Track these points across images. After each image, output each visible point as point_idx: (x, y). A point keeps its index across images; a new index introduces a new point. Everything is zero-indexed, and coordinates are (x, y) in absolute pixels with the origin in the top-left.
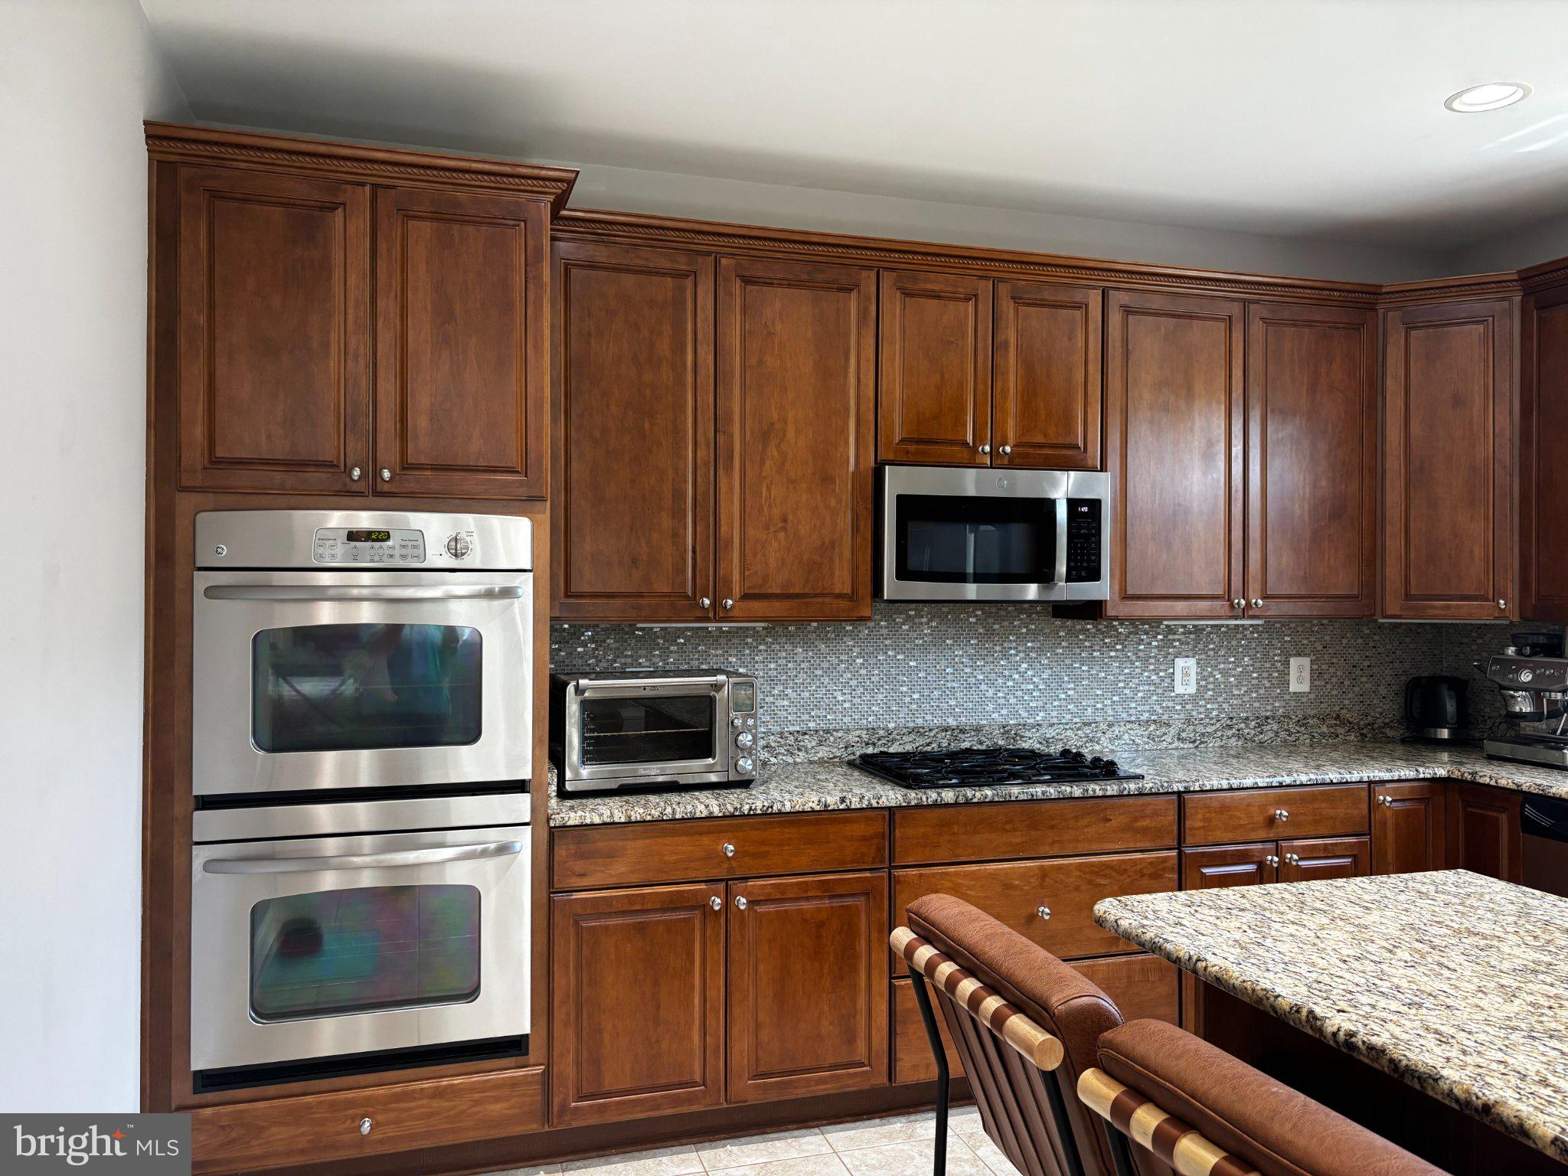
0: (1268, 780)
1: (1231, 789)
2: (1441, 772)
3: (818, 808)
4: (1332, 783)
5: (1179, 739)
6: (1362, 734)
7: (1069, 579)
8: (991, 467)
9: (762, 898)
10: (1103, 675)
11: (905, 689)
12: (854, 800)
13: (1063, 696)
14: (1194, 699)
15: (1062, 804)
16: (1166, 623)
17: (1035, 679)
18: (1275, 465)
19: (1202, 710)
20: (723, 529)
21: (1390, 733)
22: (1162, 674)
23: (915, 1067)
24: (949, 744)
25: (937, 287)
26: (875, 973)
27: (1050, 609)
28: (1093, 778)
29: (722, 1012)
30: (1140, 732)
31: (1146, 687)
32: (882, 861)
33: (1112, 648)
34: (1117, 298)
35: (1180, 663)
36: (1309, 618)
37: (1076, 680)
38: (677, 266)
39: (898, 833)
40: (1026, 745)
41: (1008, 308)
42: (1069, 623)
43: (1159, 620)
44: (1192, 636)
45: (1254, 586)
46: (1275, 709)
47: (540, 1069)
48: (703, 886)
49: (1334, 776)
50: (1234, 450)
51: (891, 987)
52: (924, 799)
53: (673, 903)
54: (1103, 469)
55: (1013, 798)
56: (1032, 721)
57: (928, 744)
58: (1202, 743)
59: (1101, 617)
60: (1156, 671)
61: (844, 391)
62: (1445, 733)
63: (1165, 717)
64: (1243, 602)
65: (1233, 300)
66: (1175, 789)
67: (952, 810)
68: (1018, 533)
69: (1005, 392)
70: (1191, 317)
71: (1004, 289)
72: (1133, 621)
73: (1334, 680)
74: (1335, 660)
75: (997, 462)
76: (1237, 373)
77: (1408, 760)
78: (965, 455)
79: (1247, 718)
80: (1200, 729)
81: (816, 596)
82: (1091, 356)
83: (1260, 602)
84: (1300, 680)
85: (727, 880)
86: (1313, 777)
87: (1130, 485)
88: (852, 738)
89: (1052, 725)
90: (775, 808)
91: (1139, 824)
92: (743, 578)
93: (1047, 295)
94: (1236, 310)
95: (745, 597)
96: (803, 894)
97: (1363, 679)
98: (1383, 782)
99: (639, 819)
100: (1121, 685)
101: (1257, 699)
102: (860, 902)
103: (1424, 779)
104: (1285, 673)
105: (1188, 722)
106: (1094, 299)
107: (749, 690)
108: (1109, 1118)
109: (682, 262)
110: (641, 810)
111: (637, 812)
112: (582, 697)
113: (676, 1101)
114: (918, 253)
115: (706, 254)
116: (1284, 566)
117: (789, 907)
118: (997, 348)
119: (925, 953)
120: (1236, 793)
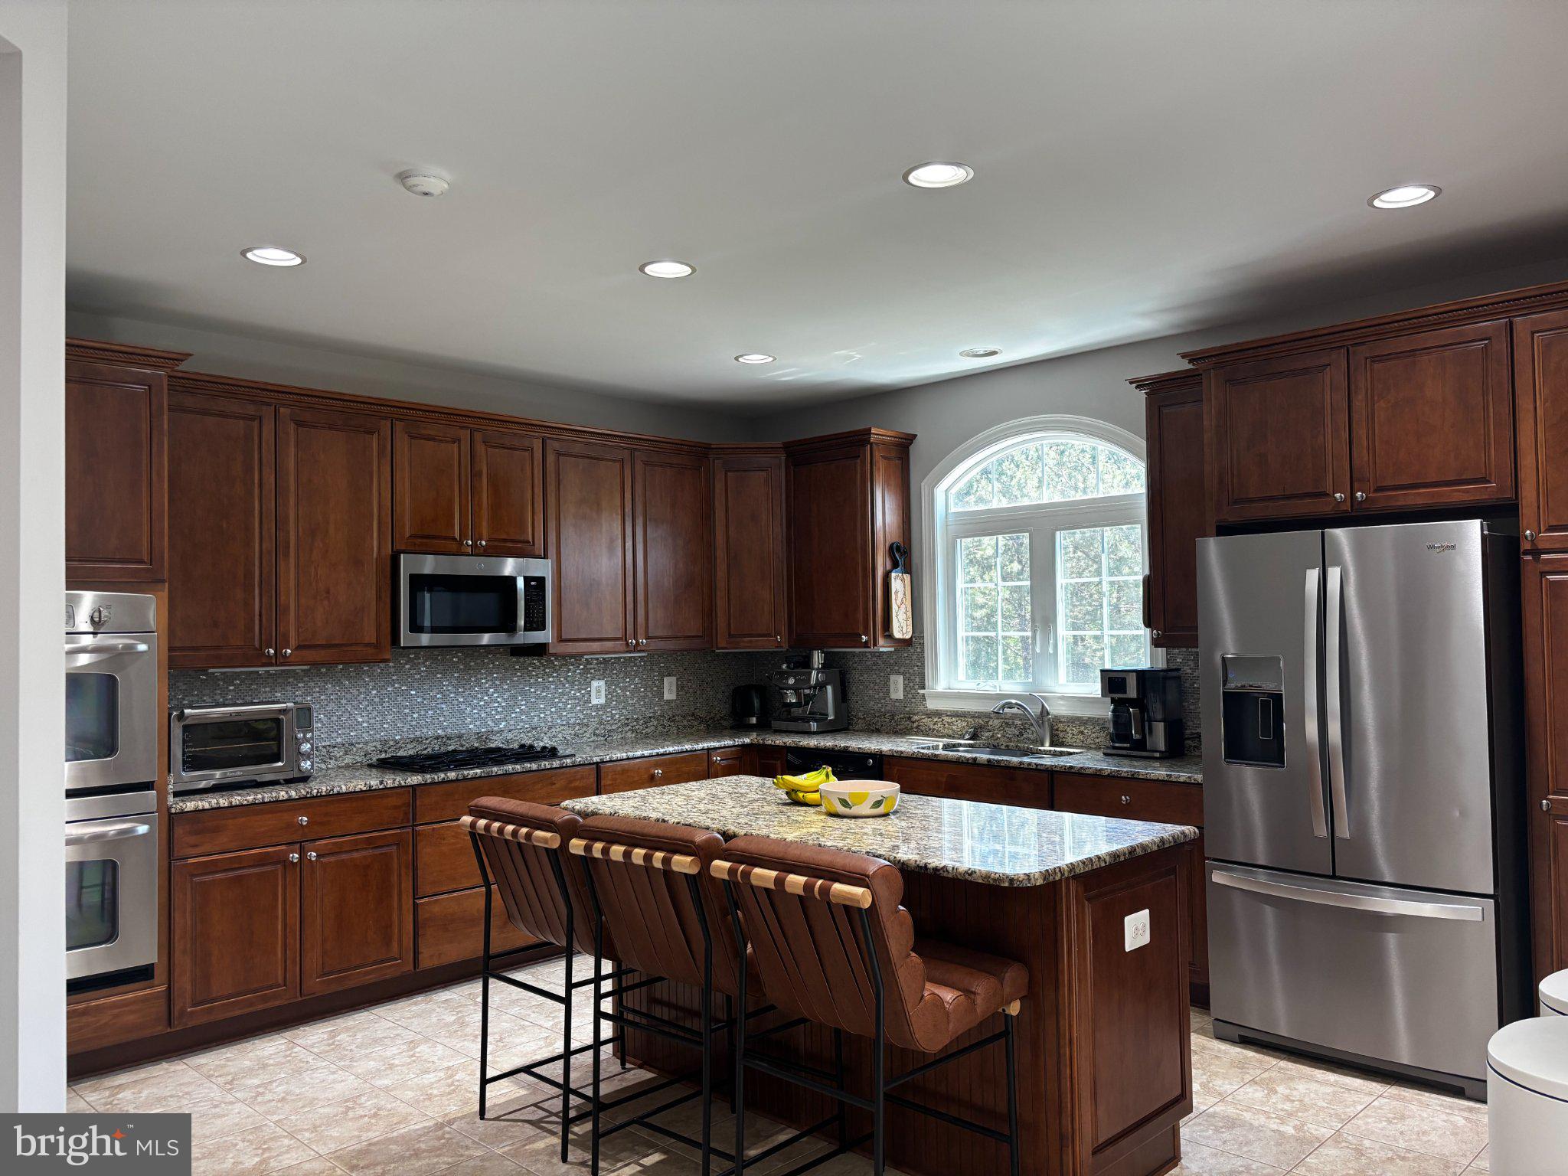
0: (650, 752)
1: (628, 759)
2: (747, 741)
3: (364, 789)
4: (687, 751)
5: (594, 735)
6: (708, 726)
7: (526, 629)
8: (472, 555)
9: (327, 852)
10: (545, 694)
11: (407, 711)
12: (389, 782)
13: (518, 710)
14: (603, 707)
15: (523, 776)
16: (585, 657)
17: (499, 700)
18: (652, 555)
19: (609, 714)
20: (281, 598)
21: (725, 723)
22: (583, 692)
23: (432, 956)
24: (440, 748)
25: (430, 432)
26: (404, 896)
27: (509, 650)
28: (544, 758)
29: (298, 933)
30: (568, 732)
31: (573, 701)
32: (409, 822)
33: (550, 676)
34: (553, 445)
35: (595, 684)
36: (675, 651)
37: (526, 697)
38: (247, 412)
39: (418, 802)
40: (493, 746)
41: (481, 449)
42: (522, 660)
43: (582, 655)
44: (602, 666)
46: (655, 712)
47: (164, 988)
48: (284, 847)
49: (688, 747)
50: (627, 544)
51: (415, 906)
52: (436, 777)
53: (262, 860)
54: (545, 557)
55: (494, 774)
56: (497, 728)
57: (425, 749)
58: (609, 736)
59: (545, 655)
60: (579, 690)
61: (369, 502)
62: (754, 720)
63: (585, 721)
64: (634, 642)
65: (625, 448)
66: (595, 761)
67: (455, 785)
68: (490, 601)
69: (480, 506)
70: (597, 459)
71: (478, 436)
72: (563, 657)
73: (691, 690)
74: (691, 678)
75: (476, 551)
76: (628, 496)
77: (731, 737)
78: (454, 546)
79: (638, 719)
80: (608, 727)
81: (351, 645)
82: (535, 481)
83: (644, 641)
84: (670, 691)
85: (301, 842)
86: (676, 748)
87: (563, 568)
88: (370, 748)
90: (335, 790)
91: (573, 785)
92: (298, 634)
93: (507, 441)
94: (626, 454)
95: (299, 647)
96: (355, 847)
97: (709, 689)
98: (716, 749)
99: (238, 803)
100: (557, 700)
101: (644, 706)
102: (392, 849)
103: (738, 746)
104: (661, 688)
105: (601, 723)
106: (537, 445)
107: (307, 712)
108: (583, 854)
109: (251, 410)
110: (239, 798)
111: (237, 799)
112: (184, 723)
113: (264, 999)
114: (420, 410)
115: (269, 404)
116: (658, 618)
117: (344, 857)
118: (476, 475)
119: (482, 822)
120: (632, 761)
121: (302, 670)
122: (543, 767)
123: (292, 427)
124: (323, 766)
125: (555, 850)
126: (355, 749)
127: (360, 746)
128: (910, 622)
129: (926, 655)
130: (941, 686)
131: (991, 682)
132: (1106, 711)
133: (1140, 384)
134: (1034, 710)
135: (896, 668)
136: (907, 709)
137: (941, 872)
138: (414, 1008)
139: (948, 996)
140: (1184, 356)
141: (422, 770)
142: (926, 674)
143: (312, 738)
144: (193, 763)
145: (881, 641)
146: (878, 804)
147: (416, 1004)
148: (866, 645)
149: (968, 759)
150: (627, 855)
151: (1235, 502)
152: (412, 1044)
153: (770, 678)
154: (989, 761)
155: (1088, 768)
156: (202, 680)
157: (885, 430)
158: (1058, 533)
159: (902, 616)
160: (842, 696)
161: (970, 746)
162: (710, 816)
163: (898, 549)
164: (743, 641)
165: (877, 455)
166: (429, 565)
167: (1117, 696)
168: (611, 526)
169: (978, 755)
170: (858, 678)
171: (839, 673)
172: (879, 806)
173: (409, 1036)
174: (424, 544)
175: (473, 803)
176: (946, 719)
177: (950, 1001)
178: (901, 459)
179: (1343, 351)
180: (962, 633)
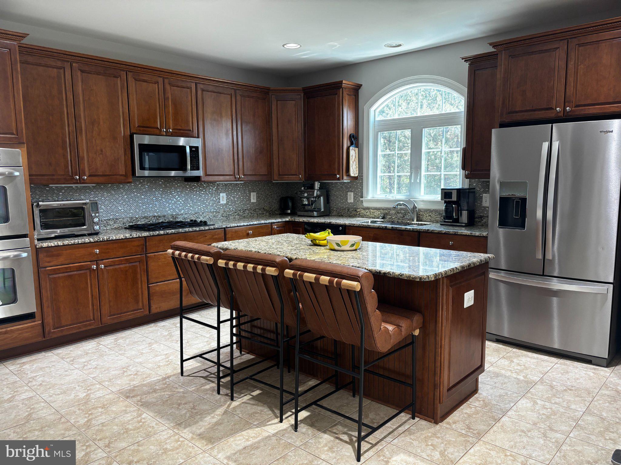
0: (246, 224)
1: (238, 226)
2: (287, 219)
3: (123, 238)
4: (262, 224)
5: (222, 216)
6: (270, 213)
7: (191, 170)
8: (166, 136)
9: (108, 265)
10: (200, 198)
11: (141, 205)
12: (134, 235)
13: (189, 205)
14: (226, 204)
15: (193, 233)
16: (217, 183)
17: (180, 201)
18: (245, 138)
19: (228, 208)
20: (80, 154)
21: (276, 212)
22: (217, 198)
23: (156, 308)
24: (156, 221)
25: (145, 78)
26: (143, 283)
27: (184, 179)
28: (202, 225)
29: (98, 299)
30: (211, 215)
31: (212, 202)
32: (144, 252)
33: (202, 191)
34: (200, 86)
35: (221, 195)
36: (255, 181)
37: (192, 200)
38: (58, 65)
39: (147, 244)
40: (179, 220)
41: (168, 87)
42: (190, 183)
43: (216, 182)
44: (224, 187)
45: (241, 172)
46: (247, 207)
47: (40, 322)
48: (89, 263)
49: (263, 222)
50: (234, 133)
51: (148, 287)
52: (155, 233)
53: (80, 268)
54: (198, 137)
55: (180, 232)
56: (180, 213)
57: (149, 221)
58: (228, 217)
59: (200, 181)
60: (215, 197)
61: (119, 110)
62: (289, 211)
63: (218, 210)
64: (238, 176)
65: (232, 89)
66: (224, 227)
67: (163, 236)
68: (174, 156)
69: (169, 112)
70: (221, 93)
71: (166, 81)
72: (207, 182)
73: (262, 198)
74: (262, 193)
75: (168, 134)
76: (234, 110)
77: (280, 218)
78: (158, 132)
79: (240, 210)
80: (228, 213)
82: (193, 103)
83: (243, 176)
84: (253, 199)
85: (97, 261)
86: (258, 222)
87: (206, 142)
88: (125, 221)
89: (186, 214)
90: (110, 238)
91: (215, 237)
92: (89, 170)
93: (180, 84)
94: (233, 92)
95: (90, 176)
96: (120, 262)
97: (270, 198)
98: (274, 223)
99: (67, 244)
100: (205, 201)
101: (243, 204)
102: (137, 264)
103: (284, 222)
104: (250, 197)
105: (225, 211)
106: (193, 86)
107: (96, 205)
108: (224, 266)
109: (59, 64)
110: (67, 241)
111: (67, 242)
112: (39, 208)
113: (85, 326)
114: (139, 67)
115: (68, 62)
116: (248, 166)
117: (117, 267)
118: (166, 99)
119: (177, 252)
120: (239, 227)
121: (93, 186)
122: (201, 229)
123: (79, 73)
124: (105, 228)
125: (211, 264)
126: (118, 221)
127: (121, 220)
128: (357, 169)
129: (364, 183)
130: (370, 197)
131: (391, 195)
132: (443, 207)
133: (466, 60)
134: (410, 207)
135: (351, 189)
136: (355, 207)
137: (387, 274)
138: (150, 329)
139: (390, 328)
140: (490, 44)
141: (149, 230)
142: (364, 192)
143: (99, 216)
144: (45, 226)
145: (345, 177)
146: (353, 245)
147: (151, 327)
148: (339, 179)
149: (383, 227)
150: (245, 267)
151: (509, 113)
152: (150, 344)
153: (296, 193)
154: (392, 227)
155: (435, 230)
156: (47, 190)
157: (349, 81)
158: (424, 129)
159: (354, 167)
160: (327, 201)
161: (382, 221)
162: (279, 250)
163: (353, 136)
164: (285, 178)
165: (345, 93)
166: (147, 140)
167: (447, 200)
168: (226, 124)
169: (387, 225)
170: (334, 193)
171: (326, 191)
172: (353, 246)
173: (149, 341)
174: (145, 130)
175: (173, 244)
176: (372, 211)
177: (392, 330)
178: (355, 95)
179: (566, 41)
180: (379, 174)
